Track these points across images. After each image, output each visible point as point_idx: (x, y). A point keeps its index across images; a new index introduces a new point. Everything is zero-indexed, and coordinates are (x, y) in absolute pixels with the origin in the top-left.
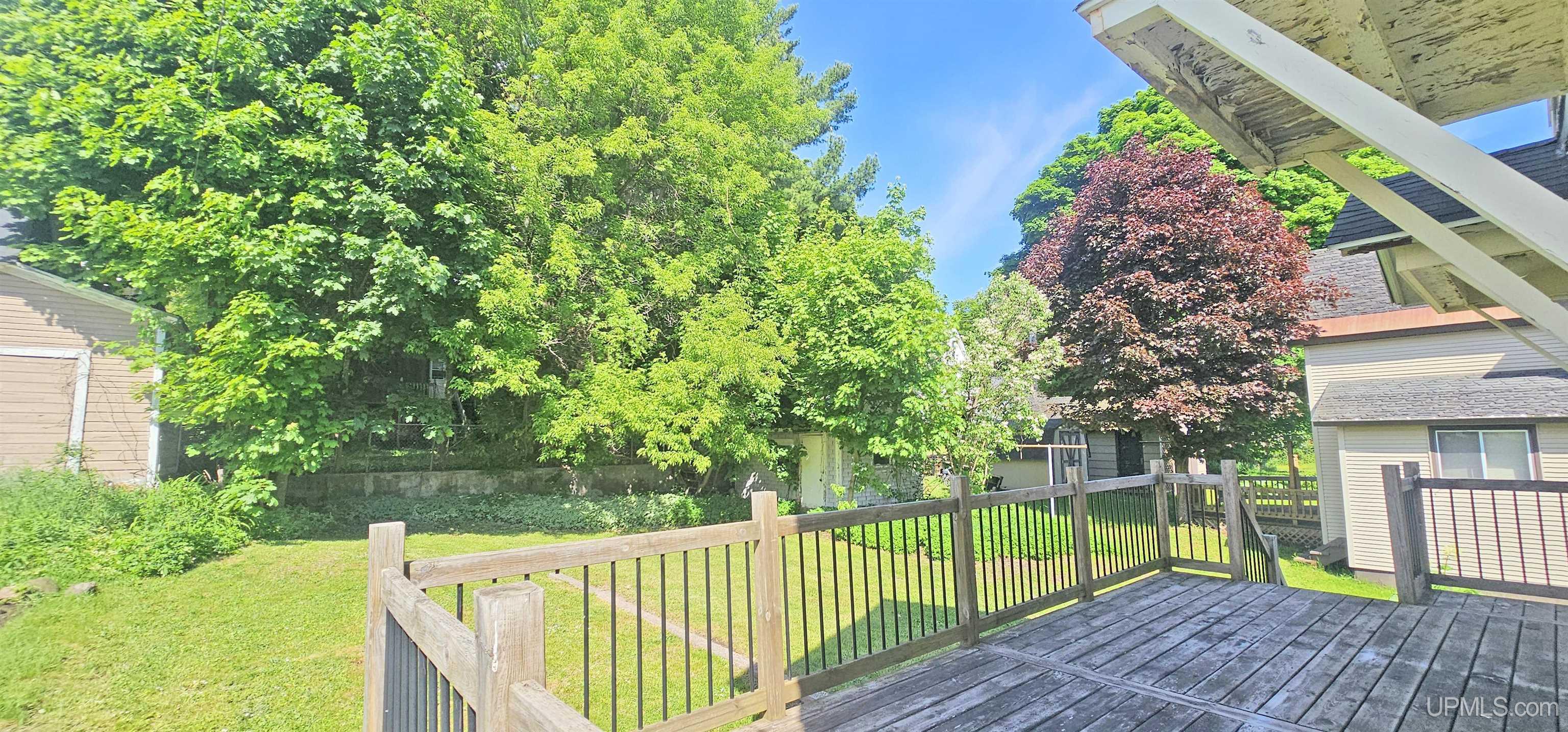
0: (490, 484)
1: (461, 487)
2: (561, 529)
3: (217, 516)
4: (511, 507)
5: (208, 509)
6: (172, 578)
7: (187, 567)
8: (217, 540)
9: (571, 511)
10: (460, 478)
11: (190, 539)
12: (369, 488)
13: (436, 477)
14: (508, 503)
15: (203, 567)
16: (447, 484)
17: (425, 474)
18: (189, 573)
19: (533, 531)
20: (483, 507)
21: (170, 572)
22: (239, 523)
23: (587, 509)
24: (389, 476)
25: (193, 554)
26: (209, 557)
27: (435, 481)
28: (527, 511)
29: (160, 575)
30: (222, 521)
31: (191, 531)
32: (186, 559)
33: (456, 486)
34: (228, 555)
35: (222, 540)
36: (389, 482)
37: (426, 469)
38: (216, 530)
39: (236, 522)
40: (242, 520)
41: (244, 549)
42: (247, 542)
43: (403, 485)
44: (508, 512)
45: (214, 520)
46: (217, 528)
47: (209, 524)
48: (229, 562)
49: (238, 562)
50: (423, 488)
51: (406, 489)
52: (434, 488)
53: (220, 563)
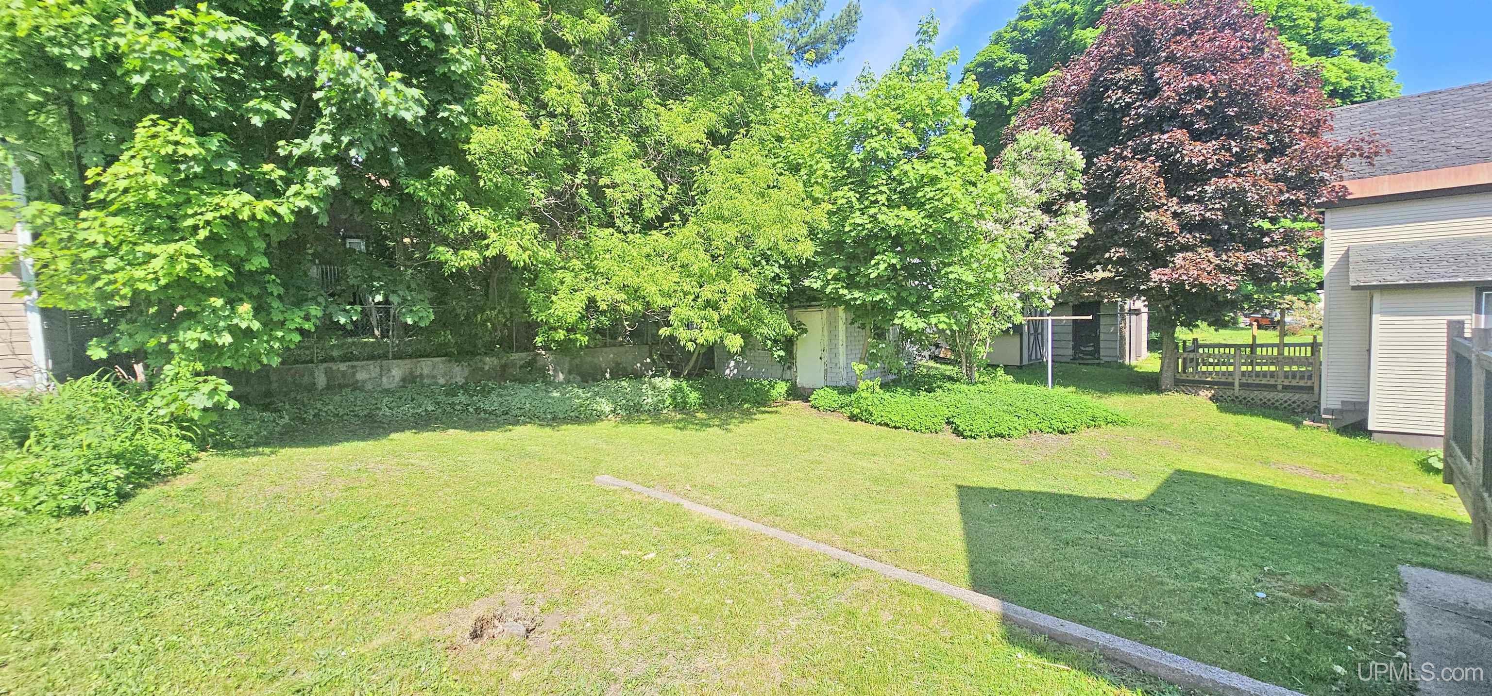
0: (459, 373)
1: (428, 376)
2: (554, 419)
3: (147, 425)
4: (493, 396)
5: (135, 416)
6: (105, 515)
7: (123, 497)
8: (156, 457)
9: (562, 400)
10: (425, 366)
11: (115, 456)
12: (321, 380)
13: (398, 366)
14: (489, 392)
15: (145, 495)
16: (411, 373)
17: (384, 362)
18: (128, 506)
19: (524, 423)
20: (462, 398)
21: (100, 507)
22: (178, 432)
23: (579, 397)
24: (343, 367)
25: (127, 479)
26: (148, 479)
27: (397, 371)
28: (515, 403)
29: (86, 513)
30: (156, 431)
31: (117, 447)
32: (119, 488)
33: (421, 375)
34: (174, 475)
35: (162, 456)
36: (344, 374)
37: (385, 356)
38: (151, 443)
39: (175, 430)
40: (182, 428)
41: (194, 466)
42: (194, 455)
43: (361, 376)
44: (492, 403)
45: (146, 430)
46: (150, 439)
47: (138, 436)
48: (180, 484)
49: (191, 484)
50: (384, 379)
51: (364, 382)
52: (397, 379)
53: (166, 488)
